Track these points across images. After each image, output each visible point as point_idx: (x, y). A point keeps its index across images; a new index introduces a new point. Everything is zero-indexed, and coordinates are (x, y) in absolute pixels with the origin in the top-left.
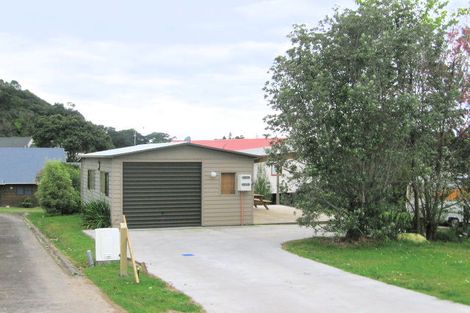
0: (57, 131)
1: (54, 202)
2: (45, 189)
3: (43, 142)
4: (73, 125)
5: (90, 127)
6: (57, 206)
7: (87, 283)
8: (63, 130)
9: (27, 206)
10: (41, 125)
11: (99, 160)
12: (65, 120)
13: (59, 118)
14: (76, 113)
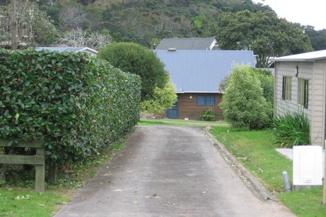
0: (244, 30)
1: (241, 115)
2: (231, 99)
3: (228, 44)
4: (264, 23)
5: (284, 26)
6: (245, 120)
7: (283, 210)
8: (252, 28)
9: (209, 119)
10: (225, 24)
11: (297, 64)
12: (254, 17)
13: (247, 15)
14: (267, 8)
